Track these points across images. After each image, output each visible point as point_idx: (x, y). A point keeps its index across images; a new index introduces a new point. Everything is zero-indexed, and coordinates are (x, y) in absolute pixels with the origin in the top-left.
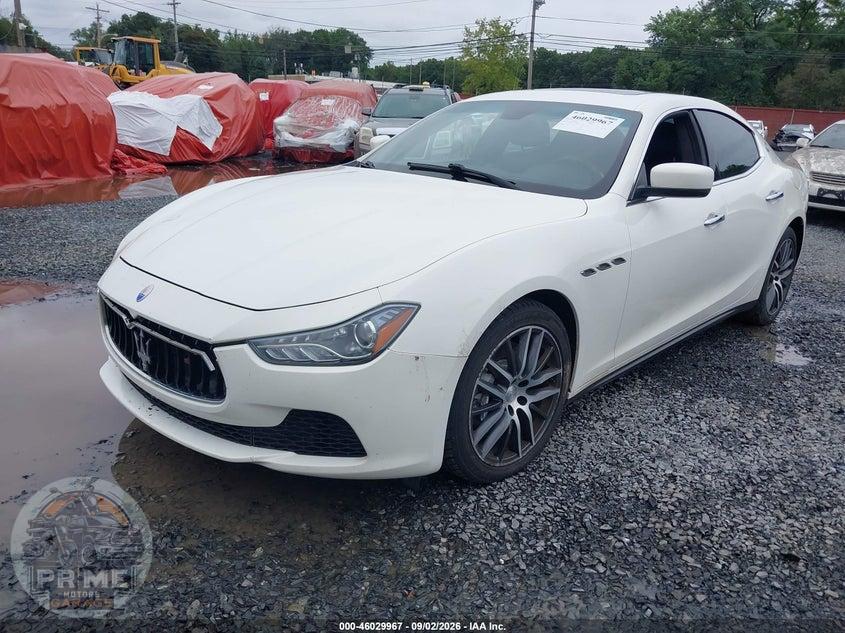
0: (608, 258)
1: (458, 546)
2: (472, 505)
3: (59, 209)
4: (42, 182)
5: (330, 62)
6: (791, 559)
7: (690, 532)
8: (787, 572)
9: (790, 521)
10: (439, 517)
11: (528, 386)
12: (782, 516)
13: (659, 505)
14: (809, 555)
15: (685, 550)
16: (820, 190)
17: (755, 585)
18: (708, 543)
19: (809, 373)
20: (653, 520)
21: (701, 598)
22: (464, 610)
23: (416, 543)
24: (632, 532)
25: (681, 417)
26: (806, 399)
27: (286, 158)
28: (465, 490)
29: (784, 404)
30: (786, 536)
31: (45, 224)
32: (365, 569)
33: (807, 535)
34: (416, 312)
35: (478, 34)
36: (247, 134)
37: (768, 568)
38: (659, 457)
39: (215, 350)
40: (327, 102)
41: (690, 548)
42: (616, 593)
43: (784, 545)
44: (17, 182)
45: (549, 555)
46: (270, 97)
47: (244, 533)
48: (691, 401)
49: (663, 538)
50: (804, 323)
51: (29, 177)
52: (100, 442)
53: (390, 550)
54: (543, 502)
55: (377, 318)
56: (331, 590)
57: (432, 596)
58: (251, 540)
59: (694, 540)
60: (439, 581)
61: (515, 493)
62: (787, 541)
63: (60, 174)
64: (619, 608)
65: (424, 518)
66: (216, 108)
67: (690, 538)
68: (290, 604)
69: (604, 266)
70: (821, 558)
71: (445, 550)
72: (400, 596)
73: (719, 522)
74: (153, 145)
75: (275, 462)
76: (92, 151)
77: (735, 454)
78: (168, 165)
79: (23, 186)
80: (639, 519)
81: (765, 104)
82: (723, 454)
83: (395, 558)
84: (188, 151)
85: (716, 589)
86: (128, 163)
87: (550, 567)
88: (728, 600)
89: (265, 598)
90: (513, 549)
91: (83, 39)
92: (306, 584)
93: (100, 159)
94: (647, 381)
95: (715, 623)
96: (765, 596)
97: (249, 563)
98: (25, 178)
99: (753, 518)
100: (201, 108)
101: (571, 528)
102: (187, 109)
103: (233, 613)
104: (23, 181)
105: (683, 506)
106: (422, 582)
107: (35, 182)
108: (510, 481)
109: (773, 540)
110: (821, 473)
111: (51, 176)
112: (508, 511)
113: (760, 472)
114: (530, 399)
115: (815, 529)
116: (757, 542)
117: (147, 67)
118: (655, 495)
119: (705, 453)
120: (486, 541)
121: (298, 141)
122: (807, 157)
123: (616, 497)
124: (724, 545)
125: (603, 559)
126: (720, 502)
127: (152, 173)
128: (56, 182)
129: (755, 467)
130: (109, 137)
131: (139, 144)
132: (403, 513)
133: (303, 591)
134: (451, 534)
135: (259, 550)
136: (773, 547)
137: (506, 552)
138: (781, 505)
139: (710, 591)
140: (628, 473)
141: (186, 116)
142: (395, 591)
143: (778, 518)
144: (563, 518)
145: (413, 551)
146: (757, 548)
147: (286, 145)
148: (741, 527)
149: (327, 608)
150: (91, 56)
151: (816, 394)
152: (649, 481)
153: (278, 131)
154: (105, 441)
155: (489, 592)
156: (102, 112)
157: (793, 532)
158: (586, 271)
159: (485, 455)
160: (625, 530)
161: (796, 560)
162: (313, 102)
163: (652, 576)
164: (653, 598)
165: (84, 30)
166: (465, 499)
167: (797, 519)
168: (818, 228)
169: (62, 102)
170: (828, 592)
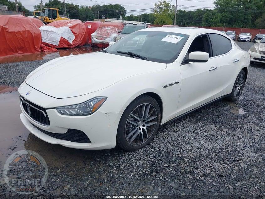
0: (173, 82)
1: (119, 170)
2: (126, 158)
3: (22, 63)
4: (19, 54)
5: (113, 15)
6: (221, 176)
7: (192, 167)
8: (219, 180)
9: (224, 164)
10: (116, 161)
11: (146, 121)
12: (222, 162)
13: (184, 159)
14: (227, 175)
15: (189, 173)
16: (262, 57)
17: (207, 184)
18: (197, 171)
19: (244, 117)
20: (181, 163)
21: (189, 187)
22: (116, 189)
23: (107, 169)
24: (174, 167)
25: (198, 131)
26: (241, 125)
27: (95, 46)
28: (126, 153)
29: (233, 127)
30: (222, 169)
31: (17, 68)
32: (90, 176)
33: (229, 169)
34: (106, 99)
35: (159, 5)
36: (83, 38)
37: (213, 179)
38: (188, 143)
39: (46, 110)
40: (108, 28)
41: (191, 172)
42: (164, 186)
43: (220, 172)
44: (10, 55)
45: (146, 173)
46: (91, 27)
47: (56, 165)
48: (203, 126)
49: (183, 169)
50: (247, 101)
51: (14, 53)
52: (19, 137)
53: (98, 171)
54: (148, 157)
55: (93, 101)
56: (78, 183)
57: (108, 185)
58: (58, 167)
59: (192, 170)
60: (111, 181)
61: (140, 154)
62: (222, 170)
63: (24, 52)
64: (164, 190)
65: (111, 161)
66: (73, 30)
67: (191, 169)
68: (65, 187)
69: (171, 84)
70: (231, 176)
71: (115, 171)
72: (98, 185)
73: (202, 164)
74: (53, 42)
75: (65, 144)
76: (34, 45)
77: (213, 143)
78: (58, 49)
79: (12, 56)
80: (177, 163)
81: (252, 27)
82: (209, 143)
83: (99, 173)
84: (64, 44)
85: (195, 185)
86: (45, 48)
87: (146, 177)
88: (198, 188)
89: (58, 185)
90: (136, 171)
91: (37, 8)
92: (71, 180)
93: (36, 47)
94: (191, 119)
95: (192, 196)
96: (210, 187)
97: (55, 174)
98: (13, 53)
99: (213, 163)
100: (68, 31)
101: (155, 165)
102: (64, 31)
103: (47, 189)
104: (13, 54)
105: (192, 159)
106: (106, 181)
107: (16, 54)
108: (140, 150)
109: (217, 170)
110: (238, 149)
111: (21, 52)
112: (137, 160)
113: (219, 149)
114: (146, 125)
115: (232, 167)
116: (212, 171)
117: (55, 17)
118: (184, 156)
119: (203, 143)
120: (128, 169)
121: (99, 41)
122: (258, 46)
123: (171, 156)
124: (201, 171)
125: (162, 175)
126: (204, 158)
127: (53, 51)
128: (23, 54)
129: (218, 147)
130: (39, 40)
131: (49, 42)
132: (105, 160)
133: (69, 183)
134: (118, 166)
135: (59, 170)
136: (216, 172)
137: (133, 172)
138: (223, 159)
139: (193, 186)
140: (177, 148)
141: (64, 33)
142: (97, 183)
143: (221, 163)
144: (153, 162)
145: (105, 172)
146: (211, 173)
147: (95, 42)
148: (209, 166)
149: (75, 188)
150: (38, 14)
151: (244, 124)
152: (183, 151)
153: (92, 38)
154: (21, 136)
155: (125, 184)
156: (37, 32)
157: (224, 168)
158: (164, 86)
159: (131, 142)
160: (172, 166)
161: (223, 177)
162: (104, 28)
163: (176, 181)
164: (175, 187)
165: (37, 5)
166: (125, 156)
167: (226, 164)
168: (261, 69)
169: (24, 30)
170: (230, 187)
